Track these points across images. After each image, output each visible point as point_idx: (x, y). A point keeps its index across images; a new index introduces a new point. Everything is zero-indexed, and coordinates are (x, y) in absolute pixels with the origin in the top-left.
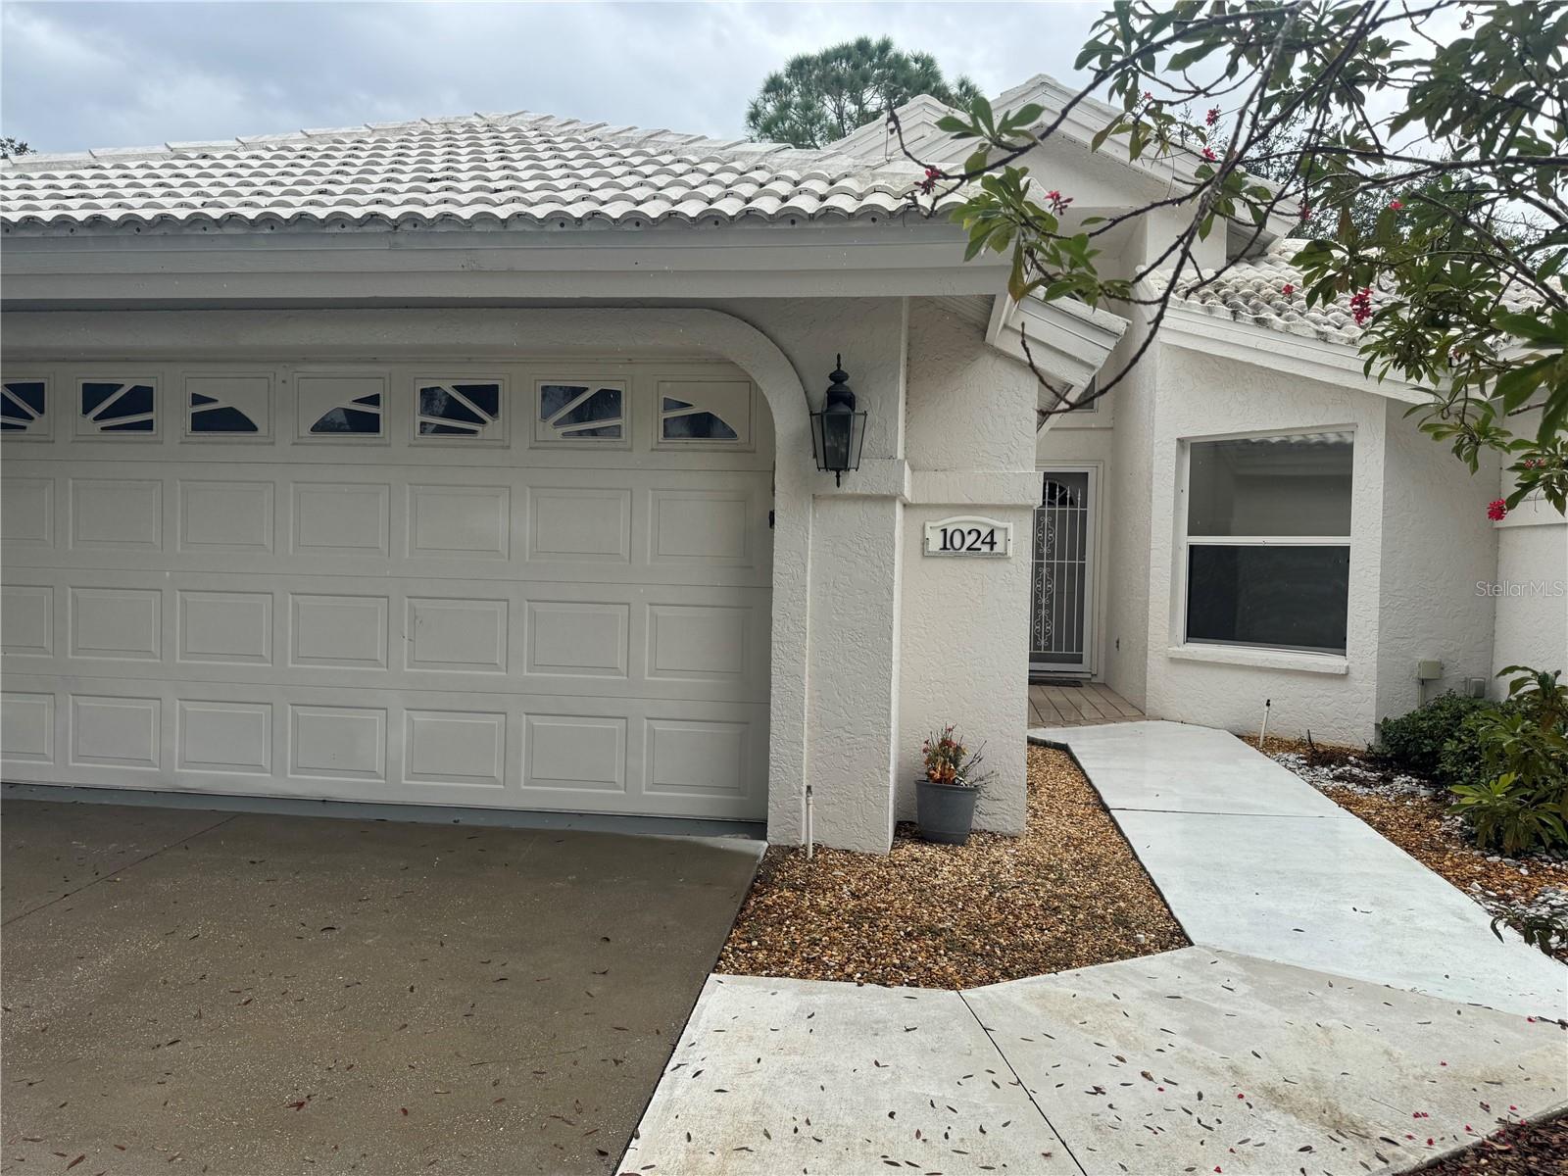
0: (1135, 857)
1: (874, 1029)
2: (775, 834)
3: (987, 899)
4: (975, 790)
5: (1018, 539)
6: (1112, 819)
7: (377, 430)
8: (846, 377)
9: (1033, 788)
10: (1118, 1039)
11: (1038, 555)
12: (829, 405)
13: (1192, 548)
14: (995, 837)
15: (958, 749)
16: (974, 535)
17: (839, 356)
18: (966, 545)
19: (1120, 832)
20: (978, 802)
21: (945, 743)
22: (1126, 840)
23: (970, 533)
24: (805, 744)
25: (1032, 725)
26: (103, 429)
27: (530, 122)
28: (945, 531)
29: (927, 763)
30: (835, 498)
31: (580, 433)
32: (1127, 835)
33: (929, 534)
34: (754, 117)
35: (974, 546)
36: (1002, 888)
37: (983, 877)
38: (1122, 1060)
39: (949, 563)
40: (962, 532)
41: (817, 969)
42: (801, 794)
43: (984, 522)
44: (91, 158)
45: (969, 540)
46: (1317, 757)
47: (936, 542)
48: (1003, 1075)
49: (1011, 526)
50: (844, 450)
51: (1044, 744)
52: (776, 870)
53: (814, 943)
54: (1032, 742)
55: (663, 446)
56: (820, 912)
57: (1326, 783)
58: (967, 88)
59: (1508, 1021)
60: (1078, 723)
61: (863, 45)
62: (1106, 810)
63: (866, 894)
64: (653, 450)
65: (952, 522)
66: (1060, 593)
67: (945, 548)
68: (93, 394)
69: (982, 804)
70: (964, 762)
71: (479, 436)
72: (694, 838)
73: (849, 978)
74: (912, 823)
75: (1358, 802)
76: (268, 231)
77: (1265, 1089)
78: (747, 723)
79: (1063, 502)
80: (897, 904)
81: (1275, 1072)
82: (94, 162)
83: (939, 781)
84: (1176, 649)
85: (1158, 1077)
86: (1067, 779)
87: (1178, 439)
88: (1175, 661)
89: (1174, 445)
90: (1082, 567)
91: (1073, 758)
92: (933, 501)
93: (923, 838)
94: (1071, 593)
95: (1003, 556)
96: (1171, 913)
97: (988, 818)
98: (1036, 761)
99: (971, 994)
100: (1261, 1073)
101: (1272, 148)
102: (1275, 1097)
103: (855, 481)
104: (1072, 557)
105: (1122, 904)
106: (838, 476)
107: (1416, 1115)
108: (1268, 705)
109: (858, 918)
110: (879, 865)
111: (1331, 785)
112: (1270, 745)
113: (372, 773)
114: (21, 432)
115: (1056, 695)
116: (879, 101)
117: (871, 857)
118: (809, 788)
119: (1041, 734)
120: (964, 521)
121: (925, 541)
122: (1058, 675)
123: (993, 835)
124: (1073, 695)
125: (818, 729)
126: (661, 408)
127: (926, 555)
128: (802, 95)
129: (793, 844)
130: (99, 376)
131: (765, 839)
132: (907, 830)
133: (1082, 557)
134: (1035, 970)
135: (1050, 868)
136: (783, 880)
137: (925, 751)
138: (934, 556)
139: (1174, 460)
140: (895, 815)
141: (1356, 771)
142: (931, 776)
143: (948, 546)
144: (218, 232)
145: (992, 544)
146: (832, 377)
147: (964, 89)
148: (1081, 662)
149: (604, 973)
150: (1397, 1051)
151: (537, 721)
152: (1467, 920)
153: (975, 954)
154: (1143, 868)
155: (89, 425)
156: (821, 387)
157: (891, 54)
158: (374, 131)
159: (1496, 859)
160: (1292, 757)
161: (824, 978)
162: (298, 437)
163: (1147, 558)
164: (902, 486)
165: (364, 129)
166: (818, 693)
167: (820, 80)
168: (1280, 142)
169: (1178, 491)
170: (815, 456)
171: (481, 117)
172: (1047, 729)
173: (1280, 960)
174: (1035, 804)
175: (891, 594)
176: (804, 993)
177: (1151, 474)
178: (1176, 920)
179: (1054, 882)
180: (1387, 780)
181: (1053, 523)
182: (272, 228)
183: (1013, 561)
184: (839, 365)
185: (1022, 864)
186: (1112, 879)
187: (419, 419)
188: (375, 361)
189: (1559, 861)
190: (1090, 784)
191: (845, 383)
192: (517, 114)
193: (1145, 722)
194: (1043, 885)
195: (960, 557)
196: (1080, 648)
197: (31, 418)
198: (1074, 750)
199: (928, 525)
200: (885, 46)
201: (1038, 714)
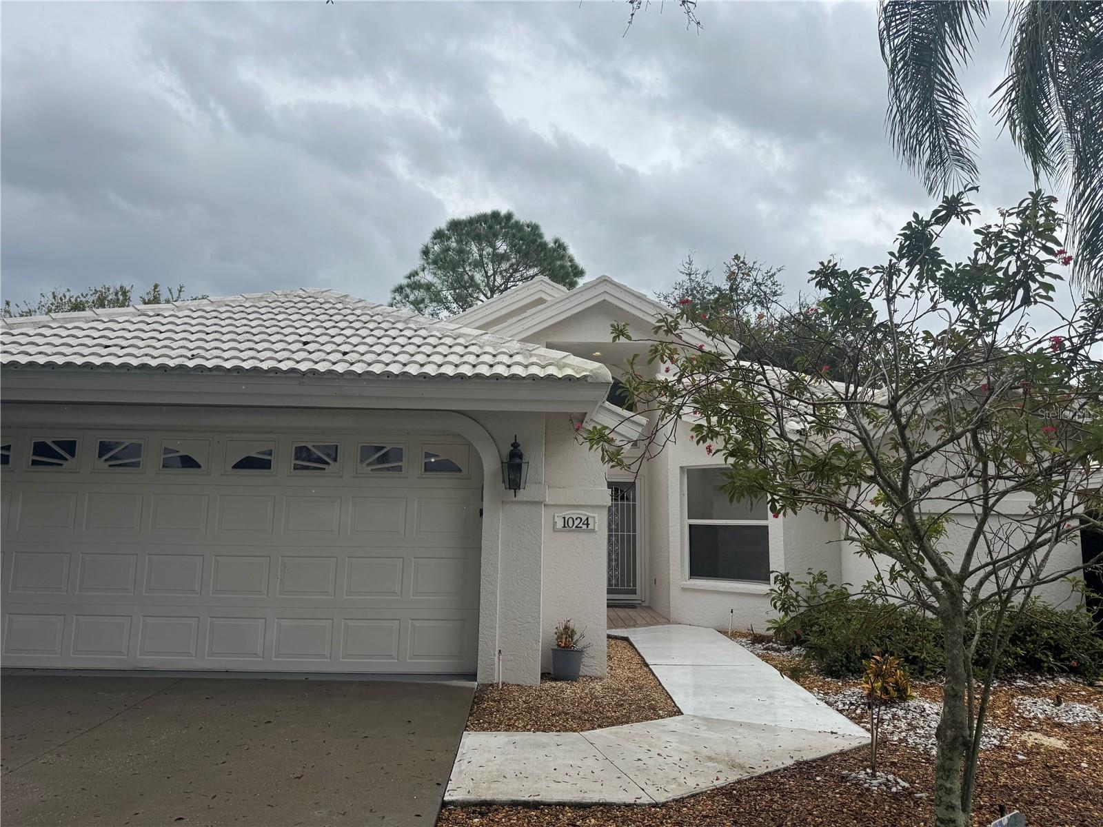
0: (660, 684)
1: (544, 746)
2: (481, 678)
3: (589, 702)
4: (581, 652)
5: (600, 522)
6: (650, 669)
7: (269, 468)
8: (519, 445)
9: (610, 658)
10: (648, 745)
11: (610, 530)
12: (510, 458)
13: (690, 526)
14: (592, 679)
15: (573, 631)
16: (579, 520)
17: (516, 436)
18: (575, 525)
19: (654, 675)
20: (582, 660)
21: (566, 628)
22: (657, 678)
23: (576, 519)
24: (497, 629)
25: (609, 628)
26: (110, 466)
27: (336, 298)
28: (564, 518)
29: (557, 640)
30: (513, 502)
31: (380, 469)
32: (657, 675)
33: (557, 519)
34: (426, 252)
35: (579, 526)
36: (596, 698)
37: (587, 694)
38: (650, 751)
39: (567, 534)
40: (573, 519)
41: (513, 728)
42: (495, 655)
43: (584, 513)
44: (95, 315)
45: (577, 523)
46: (757, 639)
47: (560, 524)
48: (600, 756)
49: (596, 515)
50: (518, 480)
51: (616, 638)
52: (484, 694)
53: (510, 719)
54: (609, 637)
55: (423, 476)
56: (510, 709)
57: (758, 651)
58: (559, 245)
59: (812, 733)
60: (634, 626)
61: (495, 215)
62: (647, 665)
63: (531, 702)
64: (418, 478)
65: (568, 513)
66: (623, 552)
67: (564, 526)
68: (104, 448)
69: (585, 660)
70: (576, 638)
71: (326, 471)
72: (439, 682)
73: (529, 730)
74: (549, 674)
75: (773, 659)
76: (236, 374)
77: (707, 756)
78: (464, 620)
79: (622, 499)
80: (546, 705)
81: (712, 752)
82: (97, 317)
83: (564, 647)
84: (684, 583)
85: (664, 755)
86: (628, 653)
87: (681, 467)
88: (684, 589)
89: (679, 469)
90: (634, 536)
91: (631, 644)
92: (559, 503)
93: (556, 679)
94: (629, 552)
95: (593, 531)
96: (675, 705)
97: (587, 669)
98: (611, 645)
99: (585, 733)
100: (706, 752)
101: (738, 285)
102: (710, 759)
103: (523, 494)
104: (628, 531)
105: (653, 702)
106: (515, 492)
107: (764, 761)
108: (732, 612)
109: (529, 710)
110: (535, 690)
111: (760, 652)
112: (734, 635)
113: (256, 655)
114: (59, 467)
115: (622, 613)
116: (505, 247)
117: (531, 687)
118: (500, 651)
119: (614, 632)
120: (574, 513)
121: (555, 523)
122: (623, 602)
123: (591, 677)
124: (631, 612)
125: (504, 620)
126: (424, 457)
127: (555, 530)
128: (457, 242)
129: (490, 683)
130: (108, 437)
131: (476, 681)
132: (545, 676)
133: (634, 531)
134: (613, 725)
135: (619, 690)
136: (488, 698)
137: (556, 633)
138: (559, 531)
139: (679, 477)
140: (542, 667)
141: (775, 645)
142: (559, 646)
143: (566, 526)
144: (209, 373)
145: (588, 524)
146: (512, 445)
147: (557, 245)
148: (636, 594)
149: (413, 733)
150: (762, 744)
151: (350, 623)
152: (807, 702)
153: (585, 720)
154: (664, 688)
155: (102, 464)
156: (507, 449)
157: (513, 221)
158: (247, 299)
159: (829, 679)
160: (744, 640)
161: (517, 731)
162: (225, 471)
163: (668, 532)
164: (545, 497)
165: (241, 298)
166: (503, 602)
167: (468, 234)
168: (744, 281)
169: (682, 495)
170: (504, 482)
171: (304, 290)
172: (617, 630)
173: (721, 718)
174: (611, 665)
175: (540, 550)
176: (507, 736)
177: (667, 485)
178: (678, 707)
179: (621, 695)
180: (789, 649)
181: (617, 511)
182: (238, 373)
183: (598, 533)
184: (516, 440)
185: (606, 688)
186: (648, 693)
187: (294, 462)
188: (271, 432)
189: (857, 679)
190: (640, 655)
191: (519, 448)
192: (326, 291)
193: (670, 625)
194: (616, 697)
195: (573, 531)
196: (635, 585)
197: (66, 459)
198: (631, 639)
199: (556, 515)
200: (509, 216)
201: (612, 623)
